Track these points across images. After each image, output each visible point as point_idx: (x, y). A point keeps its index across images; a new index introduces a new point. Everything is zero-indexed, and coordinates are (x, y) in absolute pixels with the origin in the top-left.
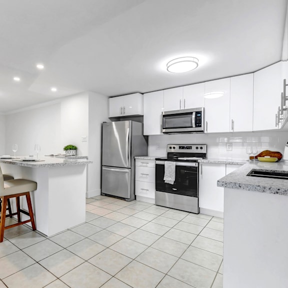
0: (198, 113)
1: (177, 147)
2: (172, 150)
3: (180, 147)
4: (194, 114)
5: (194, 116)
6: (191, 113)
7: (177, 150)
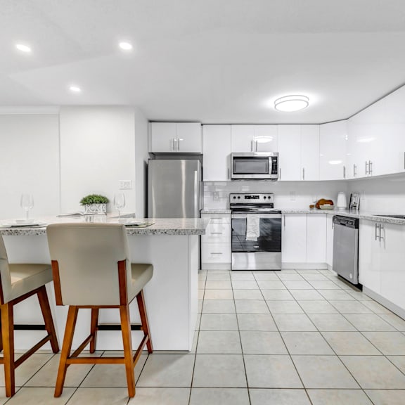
0: (275, 158)
1: (242, 197)
2: (237, 201)
3: (246, 197)
4: (270, 159)
5: (270, 162)
6: (267, 158)
7: (243, 200)
